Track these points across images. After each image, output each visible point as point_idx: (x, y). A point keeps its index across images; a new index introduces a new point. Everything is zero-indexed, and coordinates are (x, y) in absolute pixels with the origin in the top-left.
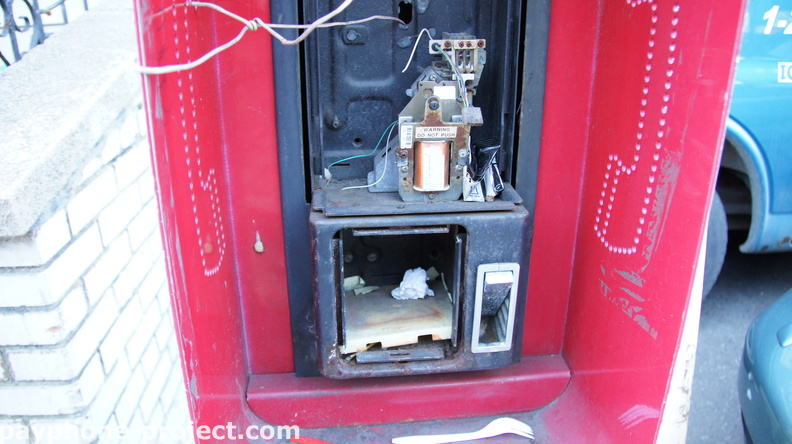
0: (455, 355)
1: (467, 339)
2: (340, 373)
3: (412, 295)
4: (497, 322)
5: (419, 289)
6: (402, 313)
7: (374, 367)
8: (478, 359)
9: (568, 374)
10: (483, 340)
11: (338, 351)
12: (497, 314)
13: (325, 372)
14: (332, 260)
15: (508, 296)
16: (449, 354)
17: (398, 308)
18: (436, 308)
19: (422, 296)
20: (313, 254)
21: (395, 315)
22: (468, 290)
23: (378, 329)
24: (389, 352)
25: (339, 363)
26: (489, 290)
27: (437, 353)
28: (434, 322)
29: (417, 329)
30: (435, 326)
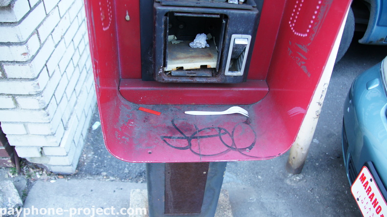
0: (217, 76)
1: (223, 68)
2: (163, 80)
3: (199, 46)
4: (237, 62)
5: (203, 43)
6: (194, 54)
7: (179, 78)
8: (228, 78)
9: (268, 89)
10: (230, 70)
11: (163, 70)
12: (238, 59)
13: (156, 79)
14: (163, 26)
15: (244, 51)
16: (214, 75)
17: (192, 52)
18: (210, 53)
19: (204, 47)
20: (155, 23)
21: (190, 55)
22: (226, 46)
23: (182, 61)
24: (187, 72)
25: (163, 75)
26: (236, 47)
27: (208, 74)
28: (209, 60)
29: (200, 62)
30: (209, 62)
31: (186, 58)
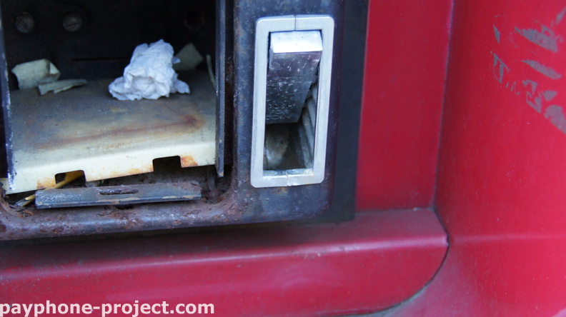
0: (224, 195)
1: (242, 161)
2: (3, 229)
3: (146, 90)
5: (159, 78)
6: (127, 121)
7: (70, 216)
8: (265, 200)
10: (270, 166)
11: (0, 187)
12: (301, 122)
16: (213, 194)
17: (120, 114)
18: (191, 112)
19: (165, 91)
21: (114, 125)
22: (241, 68)
23: (80, 148)
24: (99, 189)
25: (1, 208)
27: (188, 190)
28: (186, 136)
29: (151, 146)
30: (186, 142)
31: (94, 137)
